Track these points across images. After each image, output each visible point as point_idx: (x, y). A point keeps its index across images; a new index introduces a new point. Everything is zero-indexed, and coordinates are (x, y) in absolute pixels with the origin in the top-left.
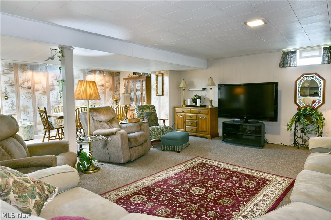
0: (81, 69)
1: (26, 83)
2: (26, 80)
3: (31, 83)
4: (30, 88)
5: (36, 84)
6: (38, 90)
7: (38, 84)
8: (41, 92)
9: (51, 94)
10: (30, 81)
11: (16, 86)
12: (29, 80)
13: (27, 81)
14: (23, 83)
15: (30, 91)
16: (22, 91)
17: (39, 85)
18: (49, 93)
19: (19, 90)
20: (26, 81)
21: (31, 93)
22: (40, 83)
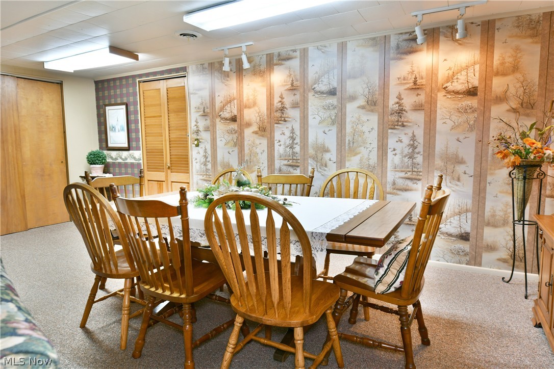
0: (374, 39)
1: (228, 108)
2: (229, 100)
3: (236, 107)
4: (234, 119)
5: (246, 107)
6: (249, 125)
7: (249, 107)
8: (255, 128)
9: (277, 135)
10: (235, 101)
11: (211, 116)
12: (234, 99)
13: (230, 102)
14: (222, 109)
15: (234, 126)
16: (221, 127)
17: (252, 110)
18: (272, 131)
19: (216, 126)
20: (226, 104)
21: (236, 132)
22: (255, 104)
